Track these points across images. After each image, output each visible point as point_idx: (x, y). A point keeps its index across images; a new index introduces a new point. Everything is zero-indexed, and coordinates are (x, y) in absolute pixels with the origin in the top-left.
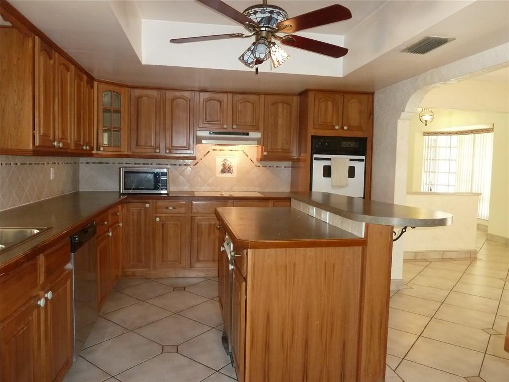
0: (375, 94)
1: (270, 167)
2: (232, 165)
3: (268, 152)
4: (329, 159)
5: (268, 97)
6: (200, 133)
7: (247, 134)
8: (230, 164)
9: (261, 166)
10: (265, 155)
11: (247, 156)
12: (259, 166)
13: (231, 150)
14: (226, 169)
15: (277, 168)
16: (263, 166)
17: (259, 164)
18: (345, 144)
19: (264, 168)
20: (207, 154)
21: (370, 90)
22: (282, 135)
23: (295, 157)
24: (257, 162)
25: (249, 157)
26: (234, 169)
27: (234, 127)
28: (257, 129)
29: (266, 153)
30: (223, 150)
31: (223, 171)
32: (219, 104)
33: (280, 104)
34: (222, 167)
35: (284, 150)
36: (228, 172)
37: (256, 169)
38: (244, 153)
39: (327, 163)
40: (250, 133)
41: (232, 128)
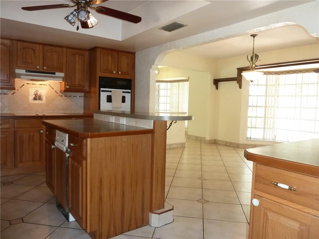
0: (136, 54)
1: (69, 96)
2: (42, 94)
3: (69, 86)
4: (111, 91)
5: (68, 50)
6: (18, 71)
7: (54, 74)
8: (40, 94)
9: (63, 96)
10: (67, 88)
11: (53, 89)
12: (62, 96)
13: (41, 85)
14: (37, 97)
15: (74, 97)
16: (65, 96)
17: (62, 95)
18: (119, 83)
19: (65, 97)
20: (22, 86)
21: (133, 51)
22: (78, 76)
23: (87, 90)
24: (61, 93)
25: (54, 90)
26: (44, 98)
27: (45, 68)
28: (61, 71)
29: (68, 87)
30: (35, 84)
31: (35, 99)
32: (33, 51)
33: (77, 55)
34: (34, 96)
35: (80, 85)
36: (39, 100)
37: (59, 98)
38: (51, 86)
39: (109, 94)
40: (56, 73)
41: (43, 69)
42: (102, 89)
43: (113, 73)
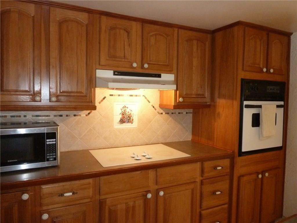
1: (172, 113)
2: (132, 113)
5: (182, 32)
7: (159, 76)
8: (130, 112)
9: (164, 113)
11: (149, 102)
12: (162, 114)
13: (131, 96)
14: (126, 119)
15: (179, 114)
16: (166, 113)
17: (162, 111)
18: (270, 89)
19: (166, 115)
20: (102, 101)
24: (161, 109)
25: (151, 104)
26: (135, 118)
27: (146, 66)
29: (181, 100)
30: (122, 95)
31: (122, 121)
32: (126, 34)
33: (194, 41)
34: (121, 116)
36: (128, 122)
37: (158, 116)
38: (146, 98)
40: (162, 75)
41: (142, 67)
42: (246, 103)
43: (262, 71)
